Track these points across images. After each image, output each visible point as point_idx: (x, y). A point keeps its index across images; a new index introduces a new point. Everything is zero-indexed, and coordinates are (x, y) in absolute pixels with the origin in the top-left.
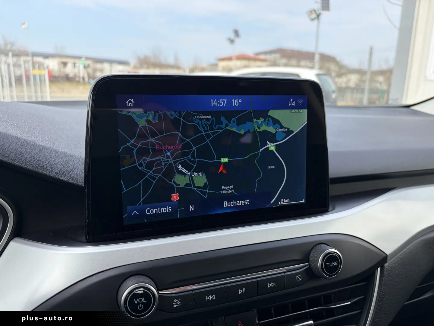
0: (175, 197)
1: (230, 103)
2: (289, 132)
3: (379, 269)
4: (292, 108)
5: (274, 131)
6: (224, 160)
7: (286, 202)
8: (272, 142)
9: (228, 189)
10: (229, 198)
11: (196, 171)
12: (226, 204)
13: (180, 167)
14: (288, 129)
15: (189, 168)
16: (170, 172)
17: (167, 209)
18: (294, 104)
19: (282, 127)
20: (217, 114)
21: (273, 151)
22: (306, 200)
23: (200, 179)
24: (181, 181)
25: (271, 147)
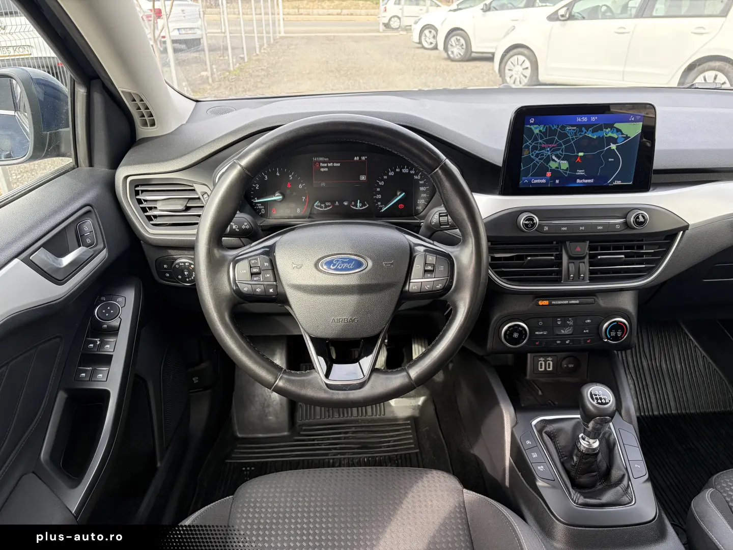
0: (549, 174)
1: (589, 119)
2: (627, 137)
3: (682, 232)
4: (632, 121)
5: (616, 137)
6: (581, 154)
7: (619, 183)
8: (614, 143)
9: (580, 172)
10: (581, 177)
11: (563, 160)
12: (578, 181)
13: (554, 157)
14: (627, 135)
15: (559, 157)
16: (548, 159)
17: (544, 181)
18: (633, 119)
19: (622, 134)
20: (580, 126)
21: (614, 150)
22: (633, 183)
23: (565, 165)
24: (553, 165)
25: (613, 147)
